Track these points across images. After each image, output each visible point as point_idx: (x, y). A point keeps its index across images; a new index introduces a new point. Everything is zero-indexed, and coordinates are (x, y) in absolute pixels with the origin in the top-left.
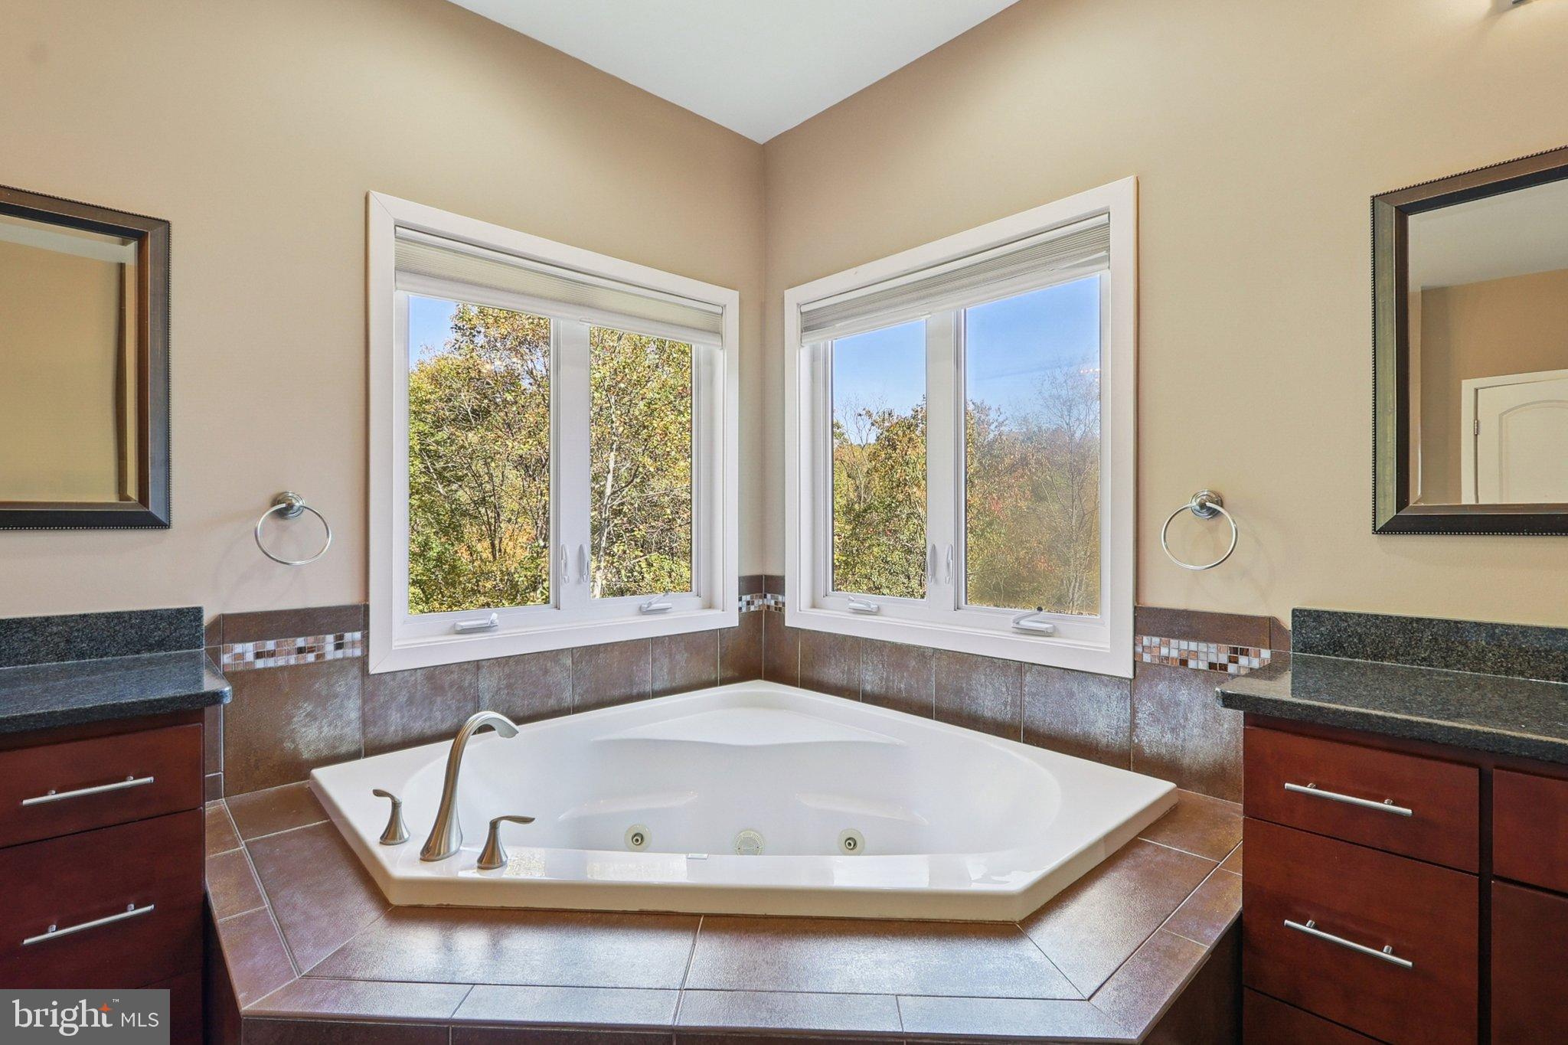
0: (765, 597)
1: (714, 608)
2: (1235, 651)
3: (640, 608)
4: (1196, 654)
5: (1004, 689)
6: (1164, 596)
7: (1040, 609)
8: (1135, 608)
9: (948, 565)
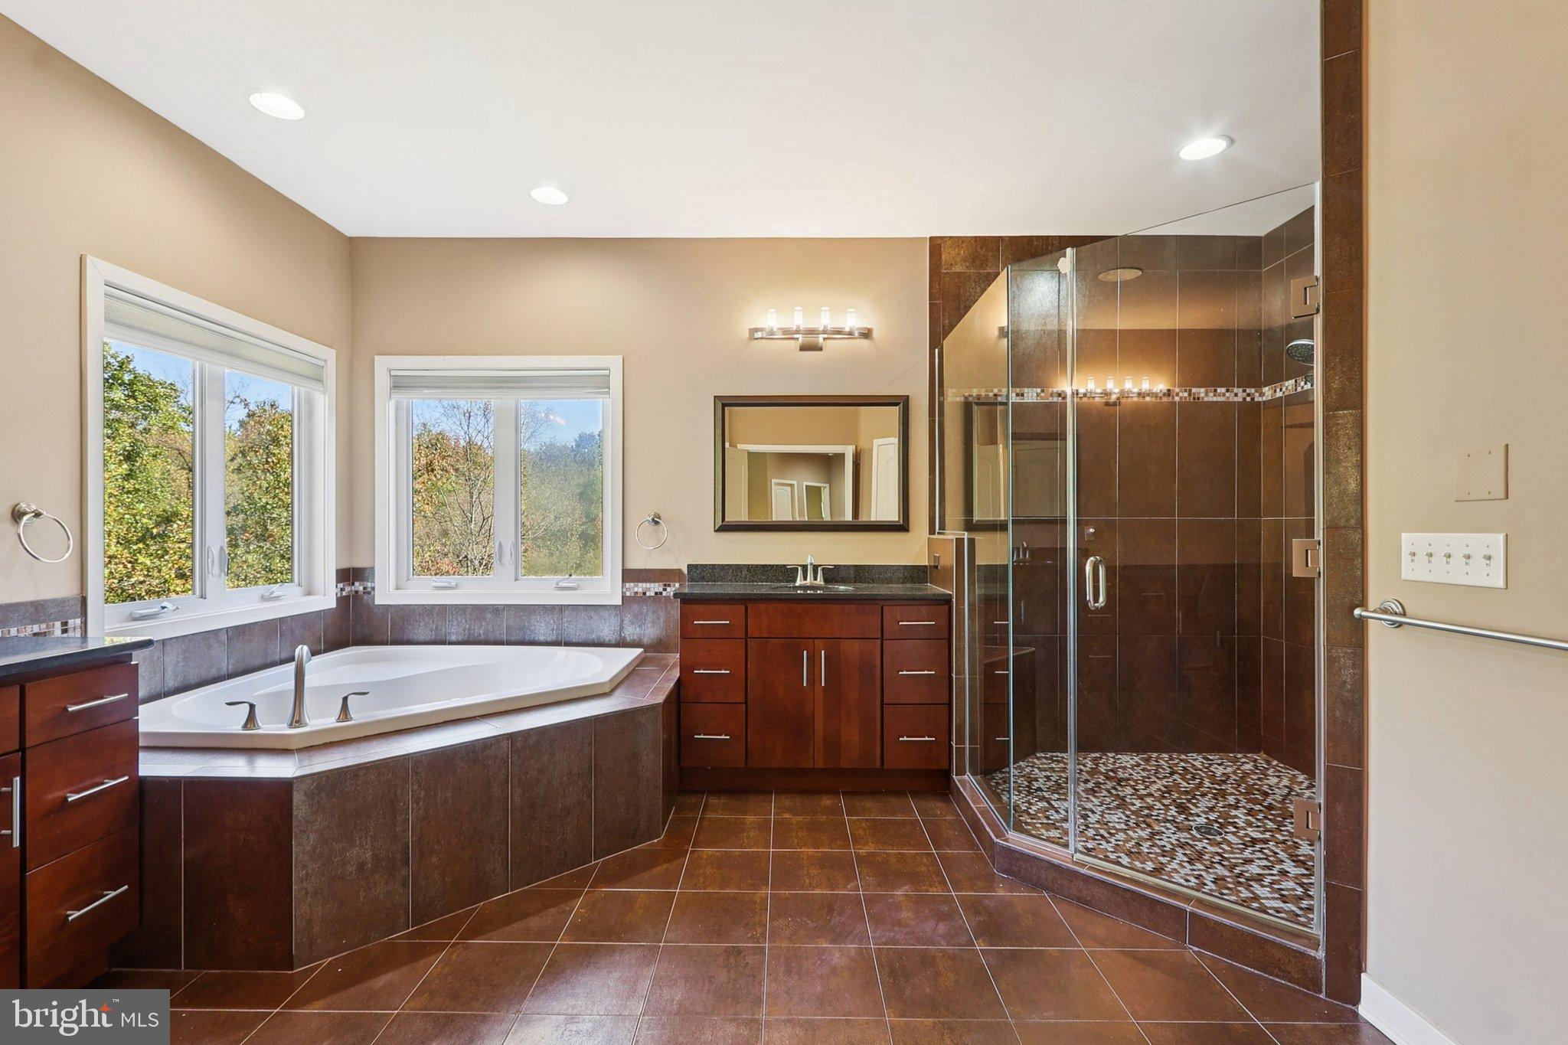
0: (353, 584)
1: (312, 595)
2: (665, 585)
3: (262, 596)
4: (649, 589)
5: (552, 622)
6: (635, 564)
7: (571, 575)
8: (623, 570)
9: (511, 553)
